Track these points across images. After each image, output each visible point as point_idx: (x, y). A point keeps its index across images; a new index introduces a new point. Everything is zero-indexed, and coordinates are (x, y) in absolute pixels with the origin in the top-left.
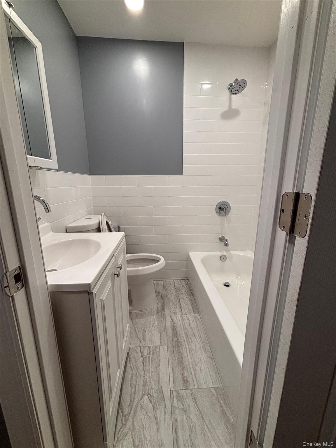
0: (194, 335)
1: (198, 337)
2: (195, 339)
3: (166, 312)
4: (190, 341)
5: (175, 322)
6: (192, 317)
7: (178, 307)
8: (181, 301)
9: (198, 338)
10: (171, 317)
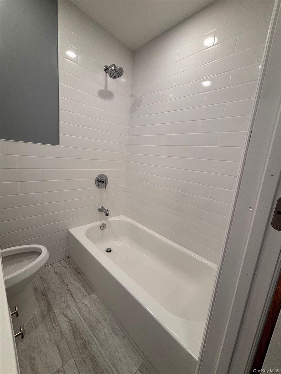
0: (99, 321)
1: (104, 321)
2: (102, 326)
3: (55, 312)
4: (97, 332)
5: (71, 318)
6: (88, 300)
7: (69, 297)
8: (70, 286)
9: (103, 323)
10: (64, 314)
